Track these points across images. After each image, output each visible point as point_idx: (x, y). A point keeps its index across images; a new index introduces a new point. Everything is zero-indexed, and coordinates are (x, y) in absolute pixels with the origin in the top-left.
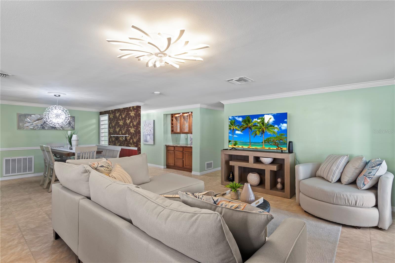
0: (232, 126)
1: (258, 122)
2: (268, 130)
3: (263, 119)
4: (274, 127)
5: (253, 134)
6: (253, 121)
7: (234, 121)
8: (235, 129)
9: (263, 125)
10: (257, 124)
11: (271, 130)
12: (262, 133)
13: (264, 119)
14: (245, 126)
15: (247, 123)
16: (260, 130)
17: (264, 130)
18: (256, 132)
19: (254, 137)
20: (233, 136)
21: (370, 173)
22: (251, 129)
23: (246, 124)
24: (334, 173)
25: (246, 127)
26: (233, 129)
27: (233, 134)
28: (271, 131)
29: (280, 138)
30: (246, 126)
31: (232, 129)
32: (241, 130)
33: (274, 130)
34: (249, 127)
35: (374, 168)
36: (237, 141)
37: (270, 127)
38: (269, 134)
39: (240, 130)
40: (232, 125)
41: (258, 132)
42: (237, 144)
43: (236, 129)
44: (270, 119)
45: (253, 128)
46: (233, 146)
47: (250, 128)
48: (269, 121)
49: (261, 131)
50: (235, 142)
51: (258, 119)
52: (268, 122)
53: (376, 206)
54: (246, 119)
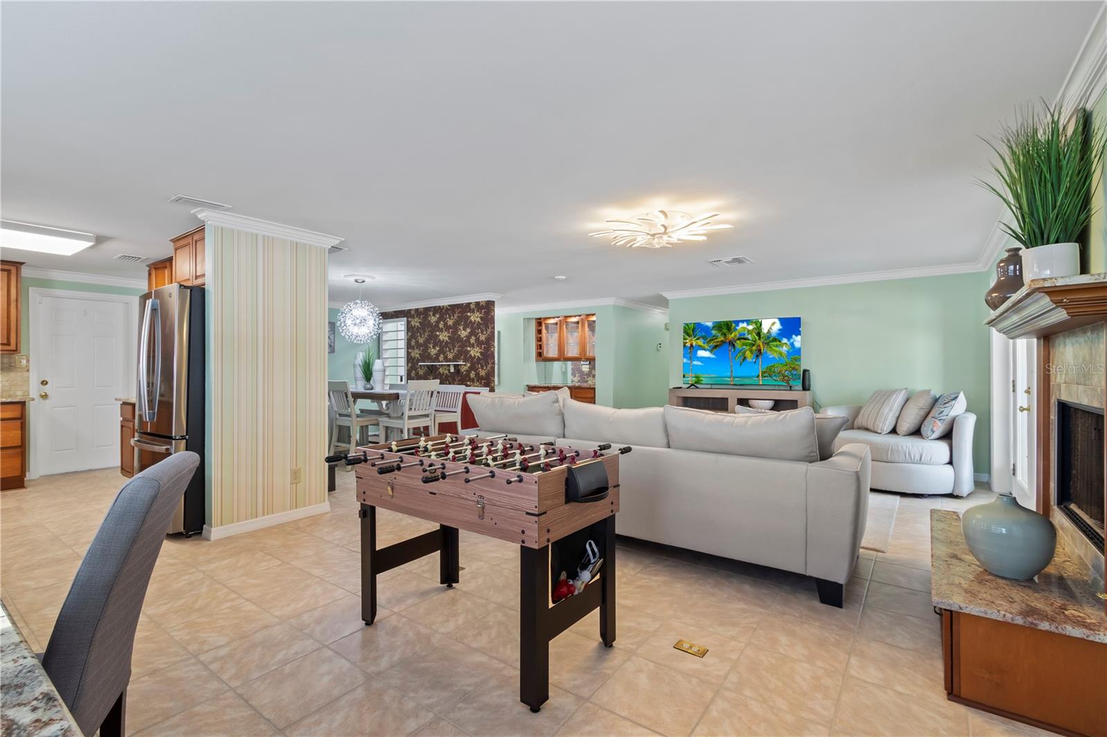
0: (687, 337)
1: (749, 331)
2: (770, 348)
3: (759, 325)
4: (781, 342)
5: (739, 359)
6: (737, 328)
7: (693, 326)
8: (696, 345)
9: (760, 338)
10: (746, 336)
11: (774, 348)
12: (757, 356)
13: (761, 325)
14: (720, 340)
15: (725, 331)
16: (754, 348)
17: (762, 349)
18: (745, 352)
19: (741, 364)
20: (691, 363)
21: (941, 412)
22: (734, 346)
23: (722, 334)
24: (886, 419)
25: (722, 341)
26: (692, 345)
27: (690, 359)
28: (776, 351)
29: (792, 366)
30: (723, 339)
31: (688, 345)
32: (710, 347)
33: (780, 349)
34: (729, 342)
35: (947, 405)
36: (701, 376)
37: (773, 341)
38: (771, 357)
40: (689, 336)
41: (748, 354)
42: (701, 382)
43: (699, 346)
44: (773, 324)
45: (738, 344)
47: (732, 344)
48: (771, 328)
49: (756, 350)
50: (696, 377)
51: (748, 324)
52: (769, 330)
53: (951, 463)
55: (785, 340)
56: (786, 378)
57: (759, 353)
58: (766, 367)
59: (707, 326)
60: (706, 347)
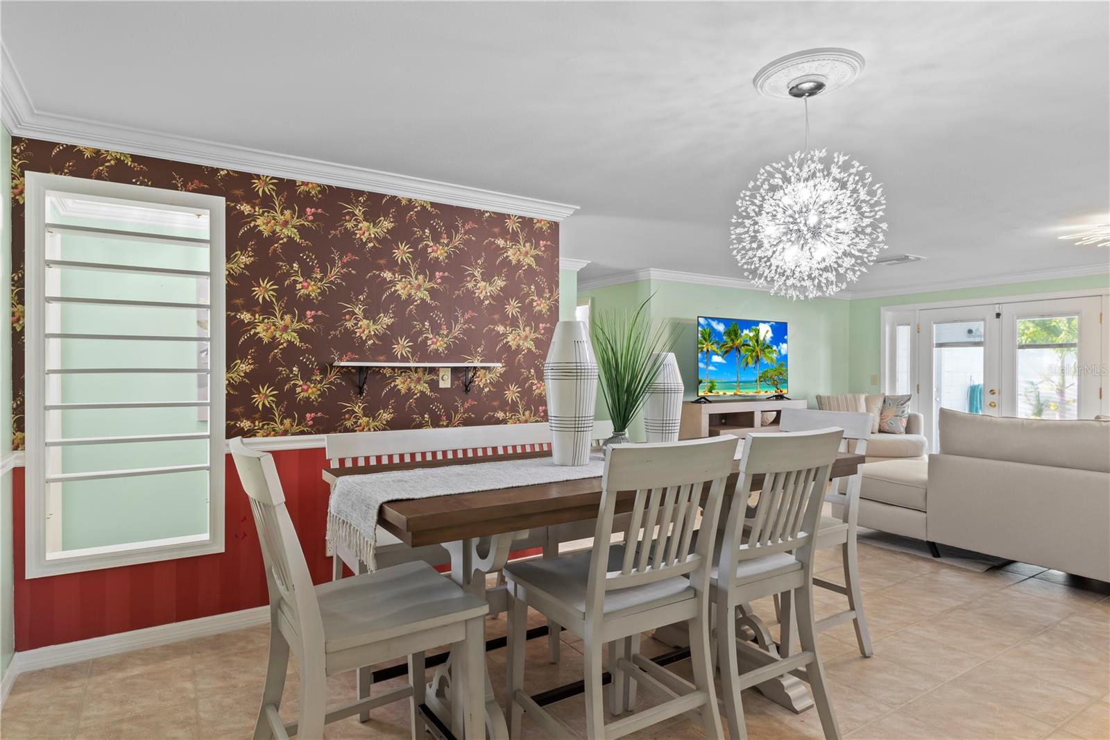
0: (704, 342)
1: (750, 337)
3: (757, 331)
4: (772, 349)
5: (743, 365)
7: (709, 329)
8: (711, 350)
9: (758, 344)
10: (748, 342)
11: (767, 354)
12: (756, 362)
13: (759, 332)
14: (730, 345)
15: (733, 337)
16: (754, 354)
17: (760, 354)
18: (747, 359)
19: (744, 370)
20: (707, 368)
21: (903, 412)
23: (731, 339)
26: (708, 350)
27: (707, 364)
28: (769, 357)
30: (732, 344)
31: (705, 350)
32: (722, 352)
33: (772, 356)
34: (736, 348)
35: (905, 405)
37: (767, 348)
38: (765, 363)
40: (706, 340)
41: (750, 360)
43: (714, 351)
45: (743, 350)
47: (738, 350)
49: (755, 356)
50: (711, 382)
51: (750, 331)
54: (732, 327)
55: (775, 348)
56: (776, 382)
57: (757, 359)
58: (762, 372)
59: (719, 332)
60: (720, 353)
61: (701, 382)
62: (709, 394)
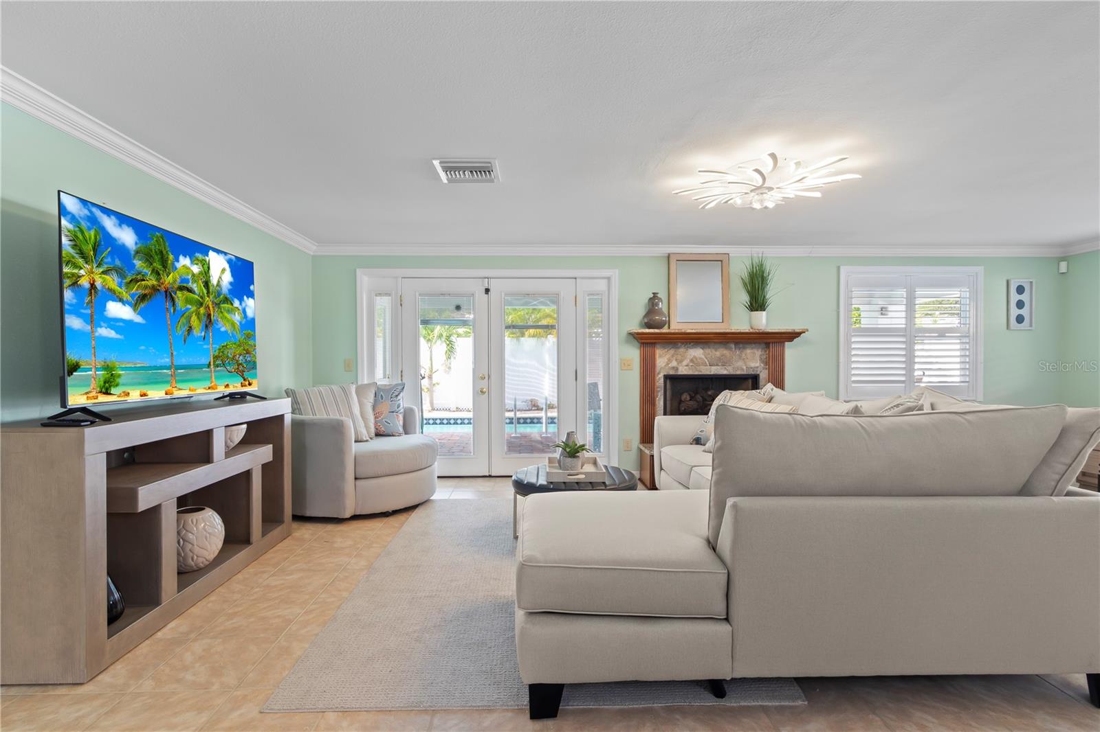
0: (81, 261)
1: (193, 275)
2: (221, 315)
3: (206, 266)
4: (232, 304)
5: (181, 331)
6: (177, 264)
7: (92, 233)
8: (103, 286)
9: (208, 292)
10: (190, 285)
11: (225, 314)
12: (206, 326)
13: (209, 268)
14: (150, 283)
15: (157, 265)
16: (202, 310)
17: (212, 313)
18: (189, 318)
19: (185, 342)
20: (92, 331)
22: (172, 300)
23: (153, 270)
25: (153, 286)
26: (93, 285)
27: (92, 321)
28: (228, 321)
29: (246, 348)
30: (155, 283)
31: (85, 282)
32: (132, 296)
33: (232, 318)
34: (166, 292)
36: (117, 365)
37: (224, 302)
39: (129, 298)
40: (87, 257)
41: (194, 321)
42: (118, 380)
43: (110, 290)
44: (223, 270)
45: (180, 299)
46: (94, 394)
47: (169, 295)
48: (220, 277)
49: (204, 315)
50: (107, 368)
51: (191, 262)
52: (218, 281)
54: (153, 245)
55: (236, 303)
56: (241, 368)
57: (209, 323)
58: (218, 347)
60: (126, 296)
61: (75, 368)
62: (103, 398)
